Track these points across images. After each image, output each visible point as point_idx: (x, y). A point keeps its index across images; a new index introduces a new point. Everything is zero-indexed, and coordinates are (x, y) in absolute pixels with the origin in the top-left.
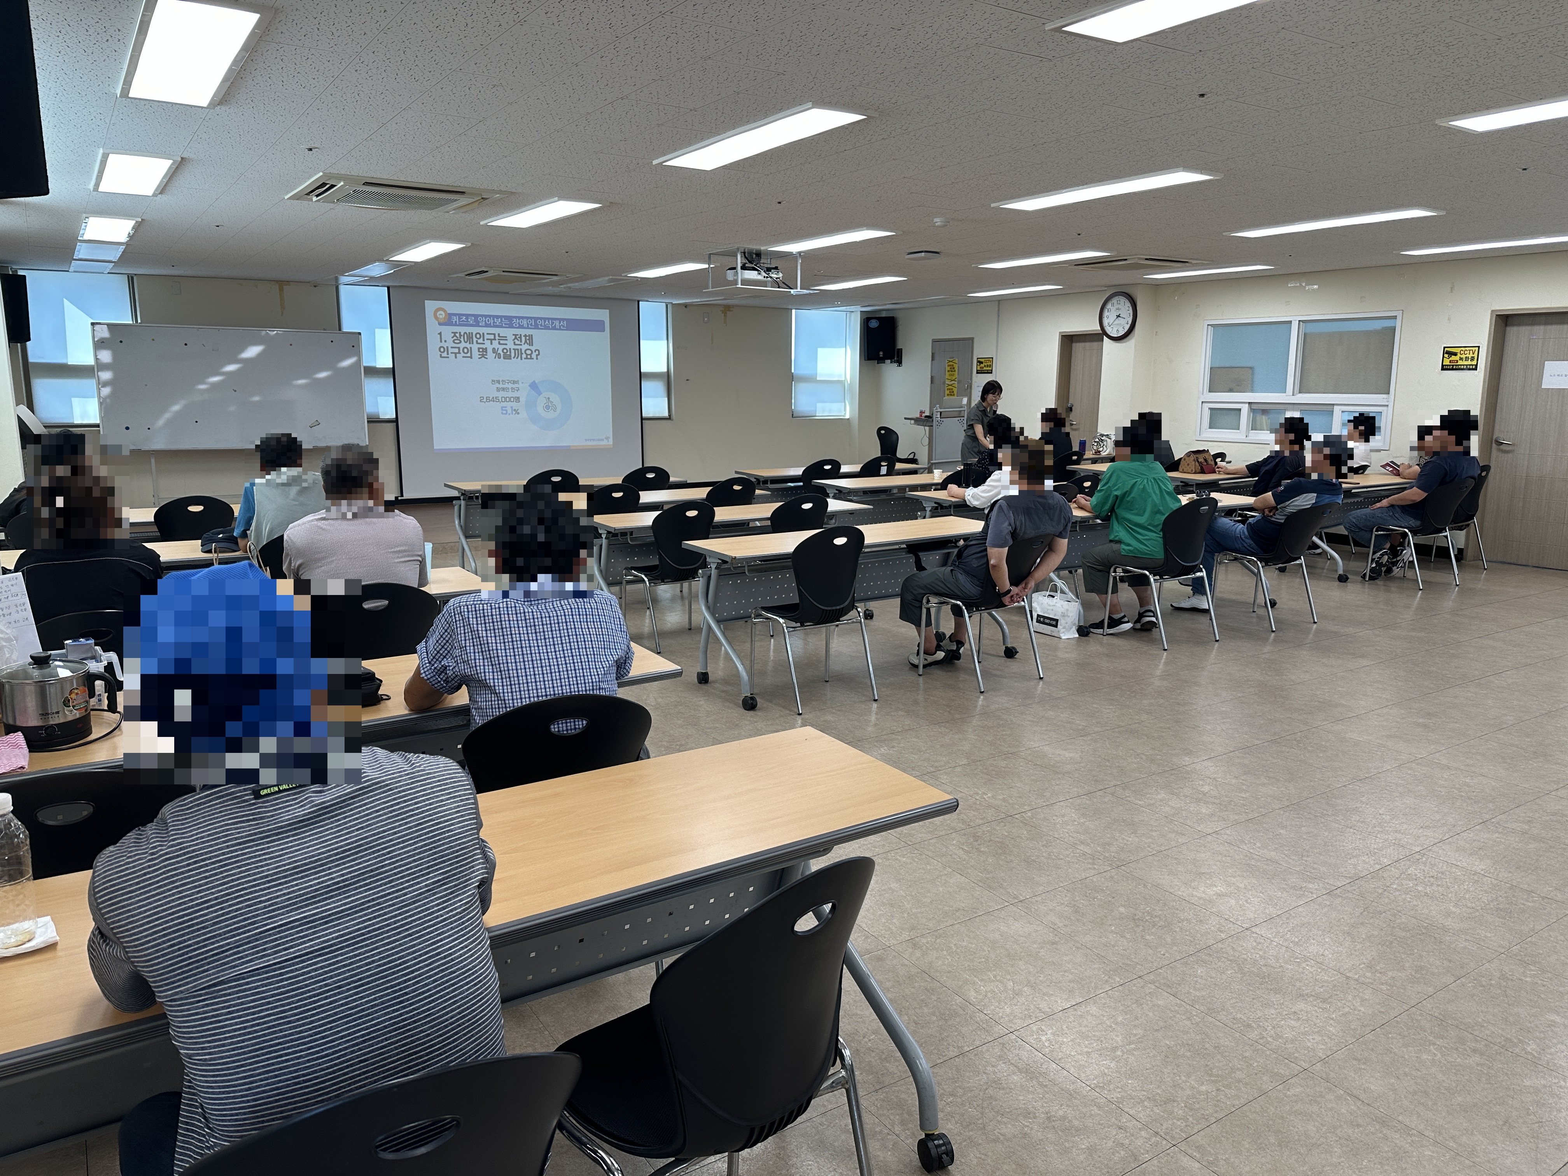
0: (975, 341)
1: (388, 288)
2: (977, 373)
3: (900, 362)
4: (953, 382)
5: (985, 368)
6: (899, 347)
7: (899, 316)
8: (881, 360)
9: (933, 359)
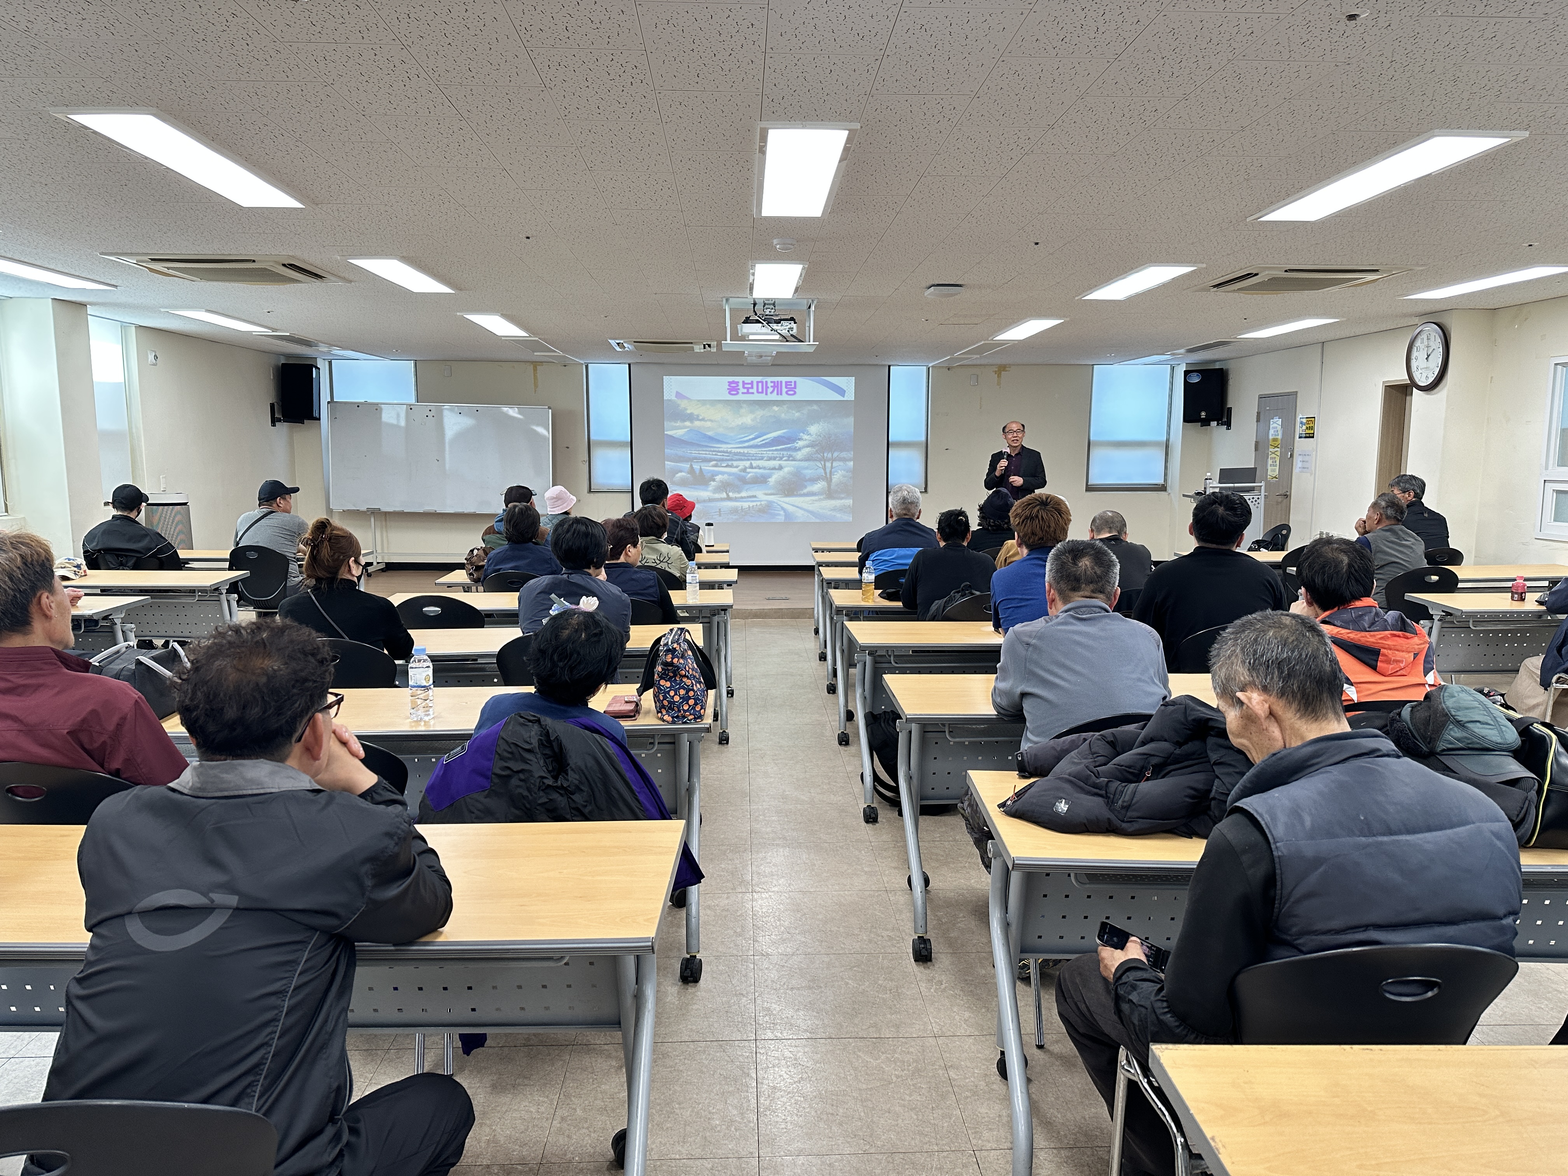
0: (1299, 395)
1: (629, 365)
2: (1300, 437)
3: (1228, 425)
4: (1276, 449)
5: (1308, 432)
6: (1229, 406)
7: (1231, 366)
8: (1206, 423)
9: (1258, 420)
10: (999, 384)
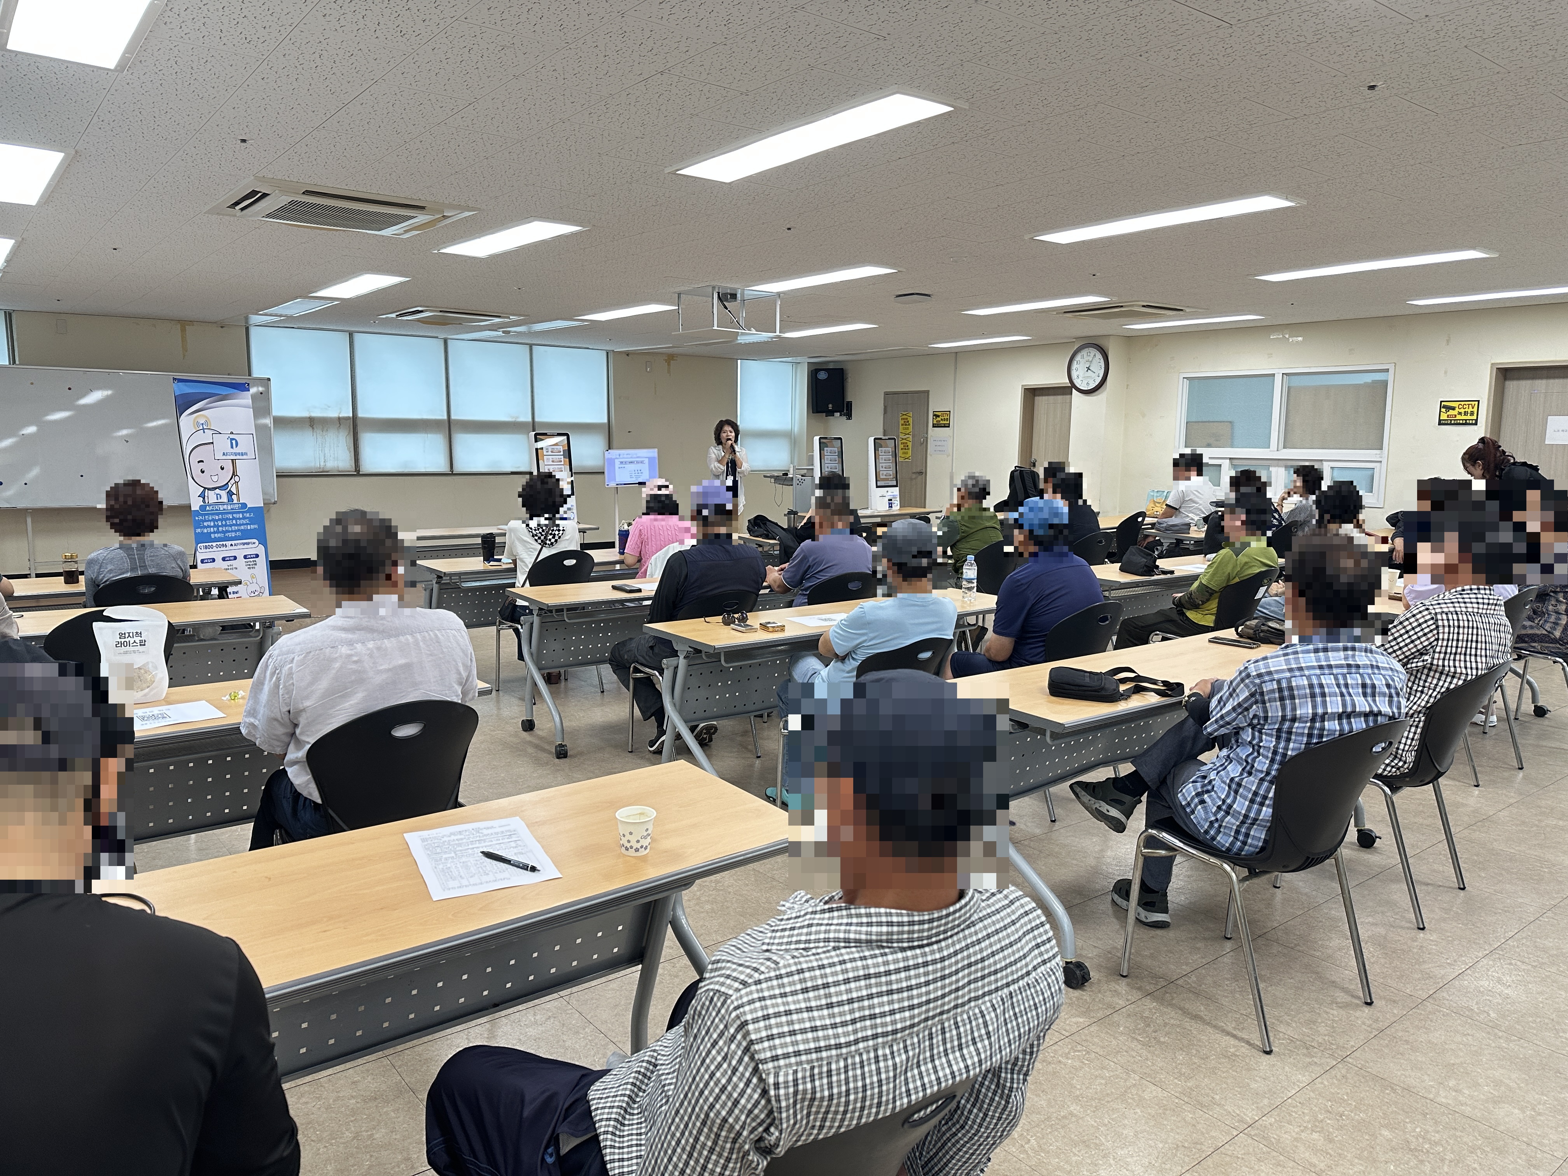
0: (932, 393)
2: (934, 427)
3: (849, 416)
4: (908, 436)
5: (942, 422)
6: (849, 400)
7: (849, 367)
8: (830, 413)
9: (885, 412)
10: (669, 372)
